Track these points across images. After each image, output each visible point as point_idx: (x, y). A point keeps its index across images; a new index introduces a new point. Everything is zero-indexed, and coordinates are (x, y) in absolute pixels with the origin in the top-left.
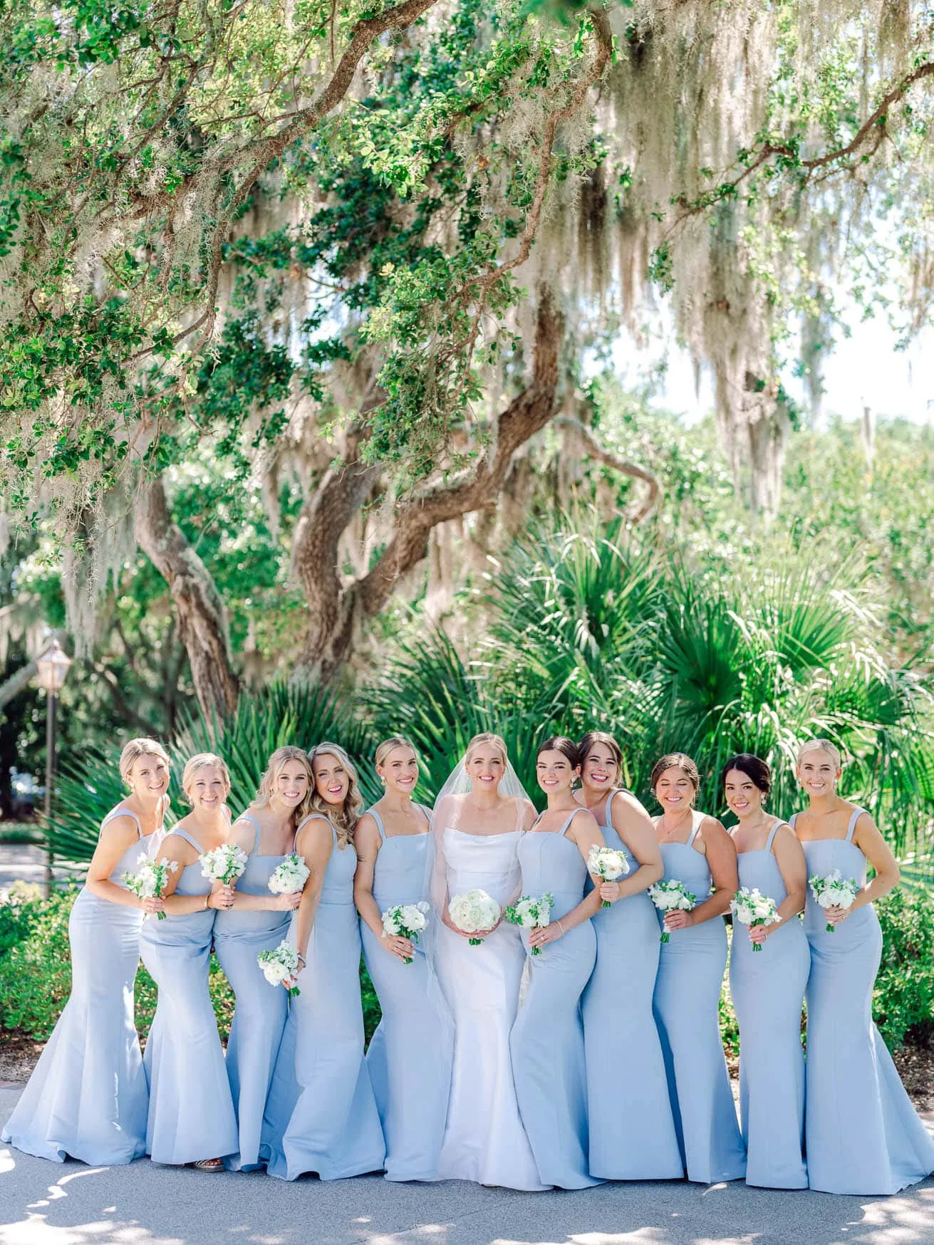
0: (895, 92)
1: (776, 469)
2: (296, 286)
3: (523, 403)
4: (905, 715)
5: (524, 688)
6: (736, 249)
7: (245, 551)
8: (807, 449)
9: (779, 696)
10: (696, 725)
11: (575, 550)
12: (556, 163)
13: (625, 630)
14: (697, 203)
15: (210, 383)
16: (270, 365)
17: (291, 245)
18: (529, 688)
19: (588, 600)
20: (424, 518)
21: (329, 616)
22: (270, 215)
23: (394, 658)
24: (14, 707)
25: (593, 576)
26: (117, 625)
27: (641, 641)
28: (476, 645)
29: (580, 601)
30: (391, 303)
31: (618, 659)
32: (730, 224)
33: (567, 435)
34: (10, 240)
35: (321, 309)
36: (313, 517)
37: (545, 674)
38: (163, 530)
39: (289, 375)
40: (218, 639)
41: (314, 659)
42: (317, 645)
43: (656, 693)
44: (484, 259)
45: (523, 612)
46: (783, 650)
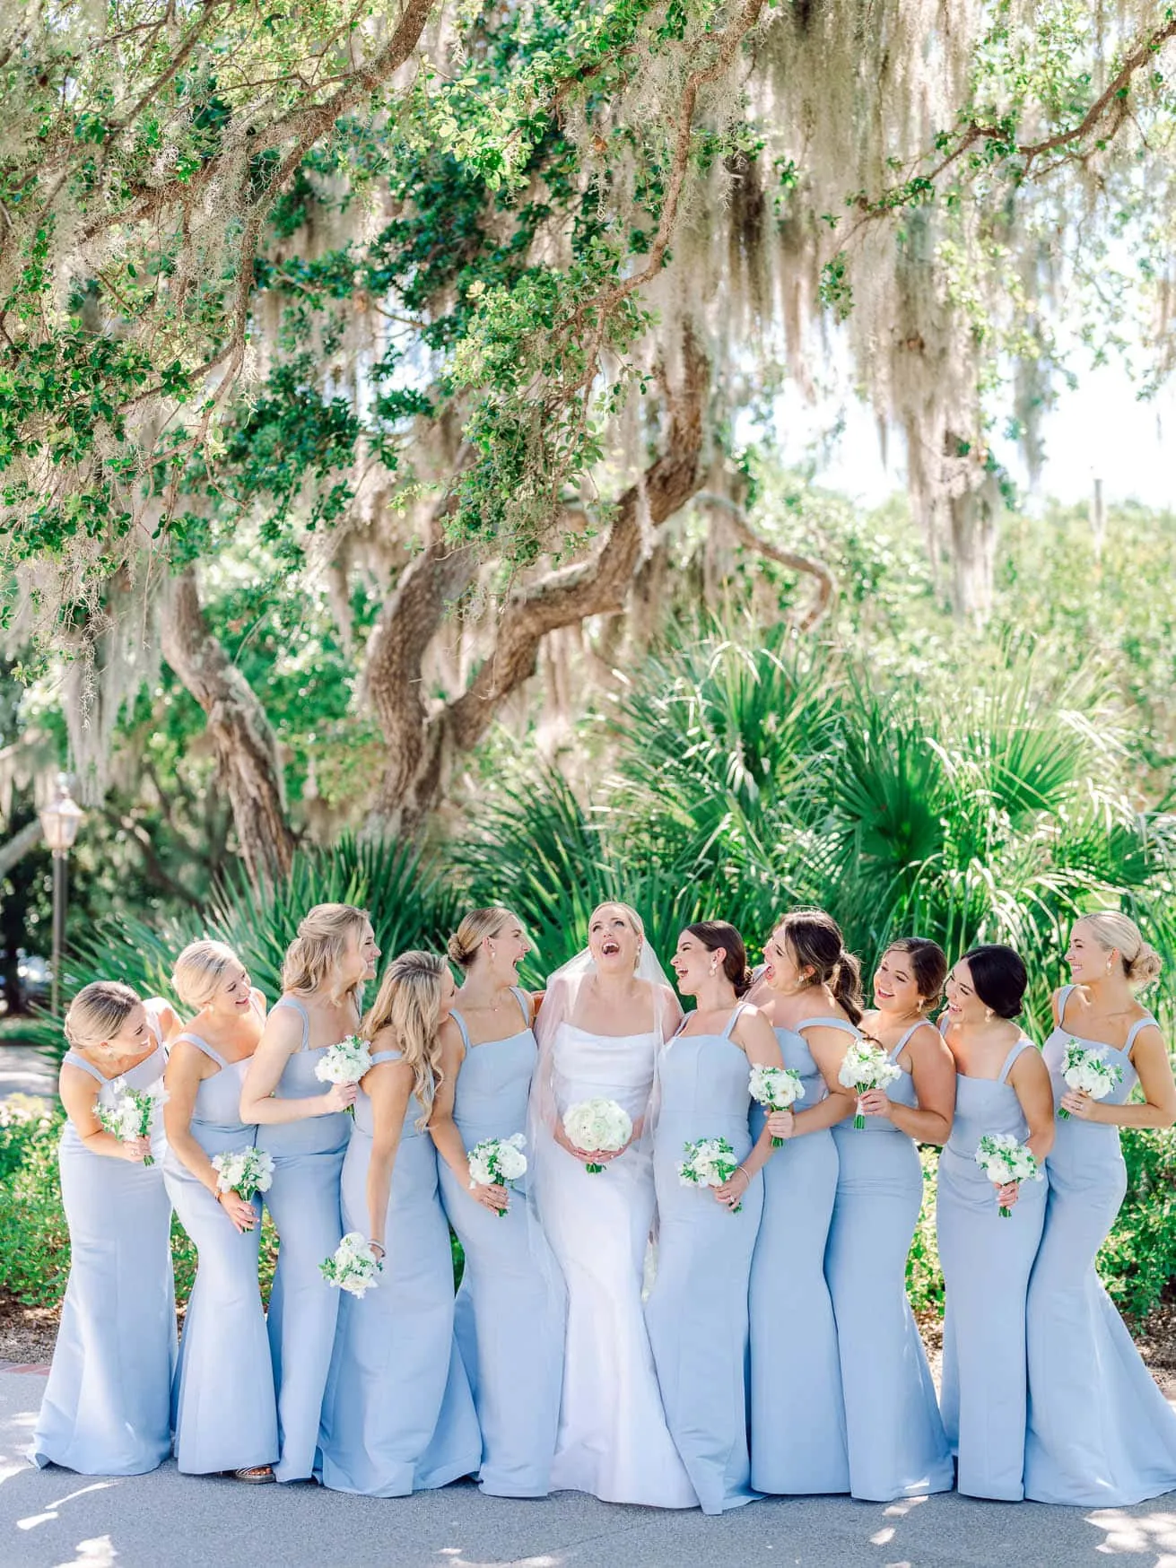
0: (1141, 54)
1: (985, 558)
2: (362, 321)
3: (657, 475)
4: (1156, 872)
5: (661, 841)
6: (932, 270)
7: (308, 672)
8: (1018, 539)
9: (993, 848)
10: (886, 886)
11: (726, 662)
12: (697, 144)
13: (791, 765)
14: (882, 204)
15: (251, 448)
16: (328, 423)
17: (355, 268)
18: (668, 841)
19: (742, 727)
20: (531, 624)
21: (412, 751)
22: (328, 230)
23: (496, 805)
24: (20, 873)
25: (749, 694)
26: (149, 769)
27: (812, 779)
28: (599, 786)
29: (732, 727)
30: (482, 333)
31: (782, 803)
32: (923, 239)
33: (715, 518)
35: (394, 351)
36: (389, 626)
37: (689, 822)
38: (198, 643)
39: (353, 437)
40: (269, 783)
41: (391, 807)
42: (396, 789)
43: (832, 846)
44: (602, 273)
45: (660, 743)
46: (998, 789)
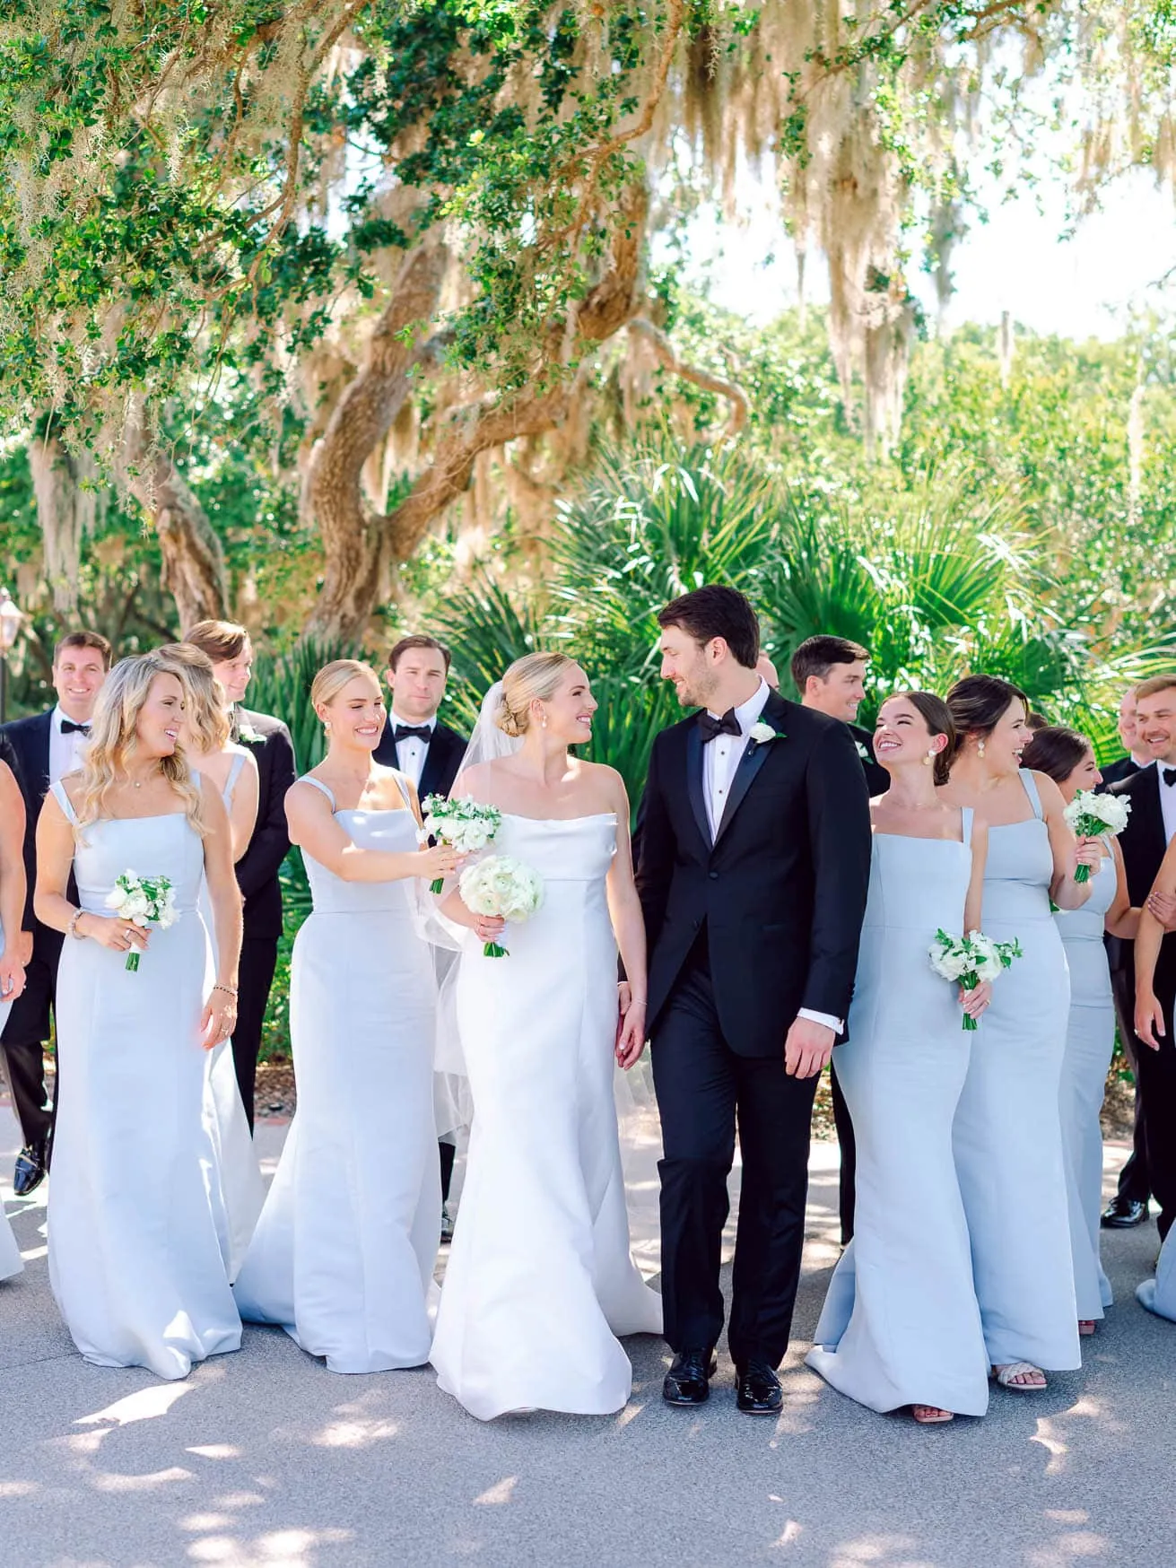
1: (895, 386)
2: (338, 154)
3: (596, 300)
4: (1067, 683)
6: (867, 113)
7: (218, 481)
9: (915, 660)
14: (836, 61)
16: (306, 251)
17: (333, 104)
18: (609, 648)
19: (678, 543)
20: (469, 441)
21: (351, 560)
29: (669, 545)
32: (860, 84)
33: (636, 340)
34: (96, 107)
35: (367, 183)
36: (331, 439)
37: (631, 631)
39: (329, 265)
40: (214, 588)
41: (330, 613)
42: (335, 596)
44: (596, 128)
45: (602, 557)
46: (918, 603)
